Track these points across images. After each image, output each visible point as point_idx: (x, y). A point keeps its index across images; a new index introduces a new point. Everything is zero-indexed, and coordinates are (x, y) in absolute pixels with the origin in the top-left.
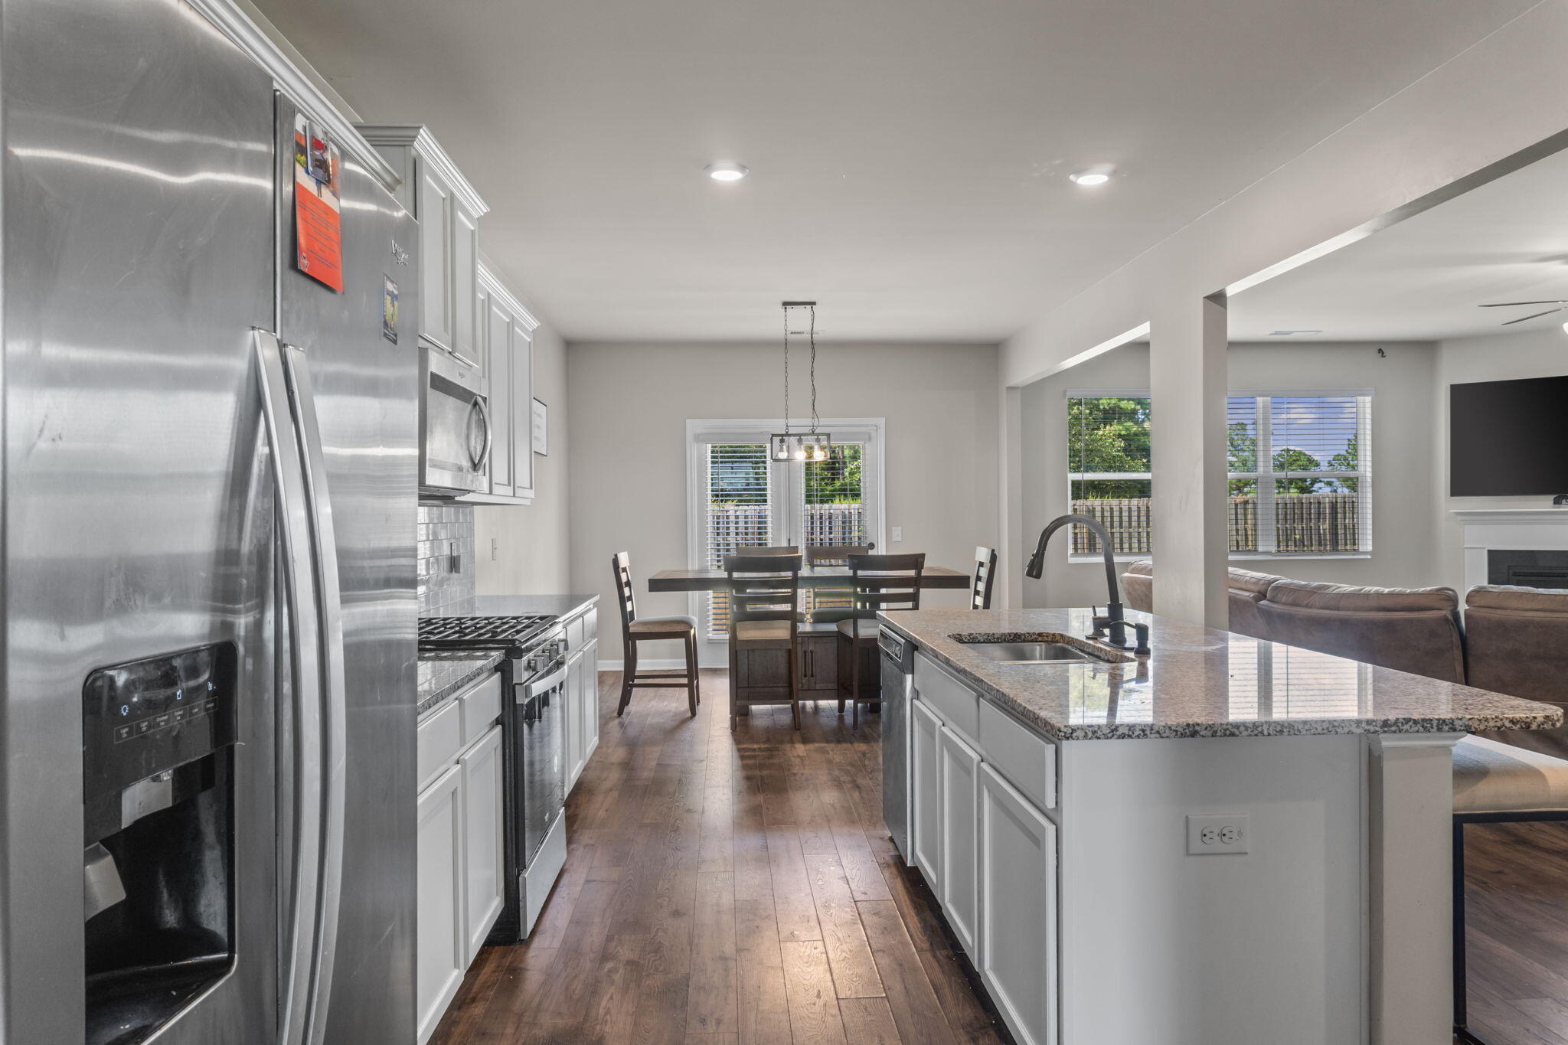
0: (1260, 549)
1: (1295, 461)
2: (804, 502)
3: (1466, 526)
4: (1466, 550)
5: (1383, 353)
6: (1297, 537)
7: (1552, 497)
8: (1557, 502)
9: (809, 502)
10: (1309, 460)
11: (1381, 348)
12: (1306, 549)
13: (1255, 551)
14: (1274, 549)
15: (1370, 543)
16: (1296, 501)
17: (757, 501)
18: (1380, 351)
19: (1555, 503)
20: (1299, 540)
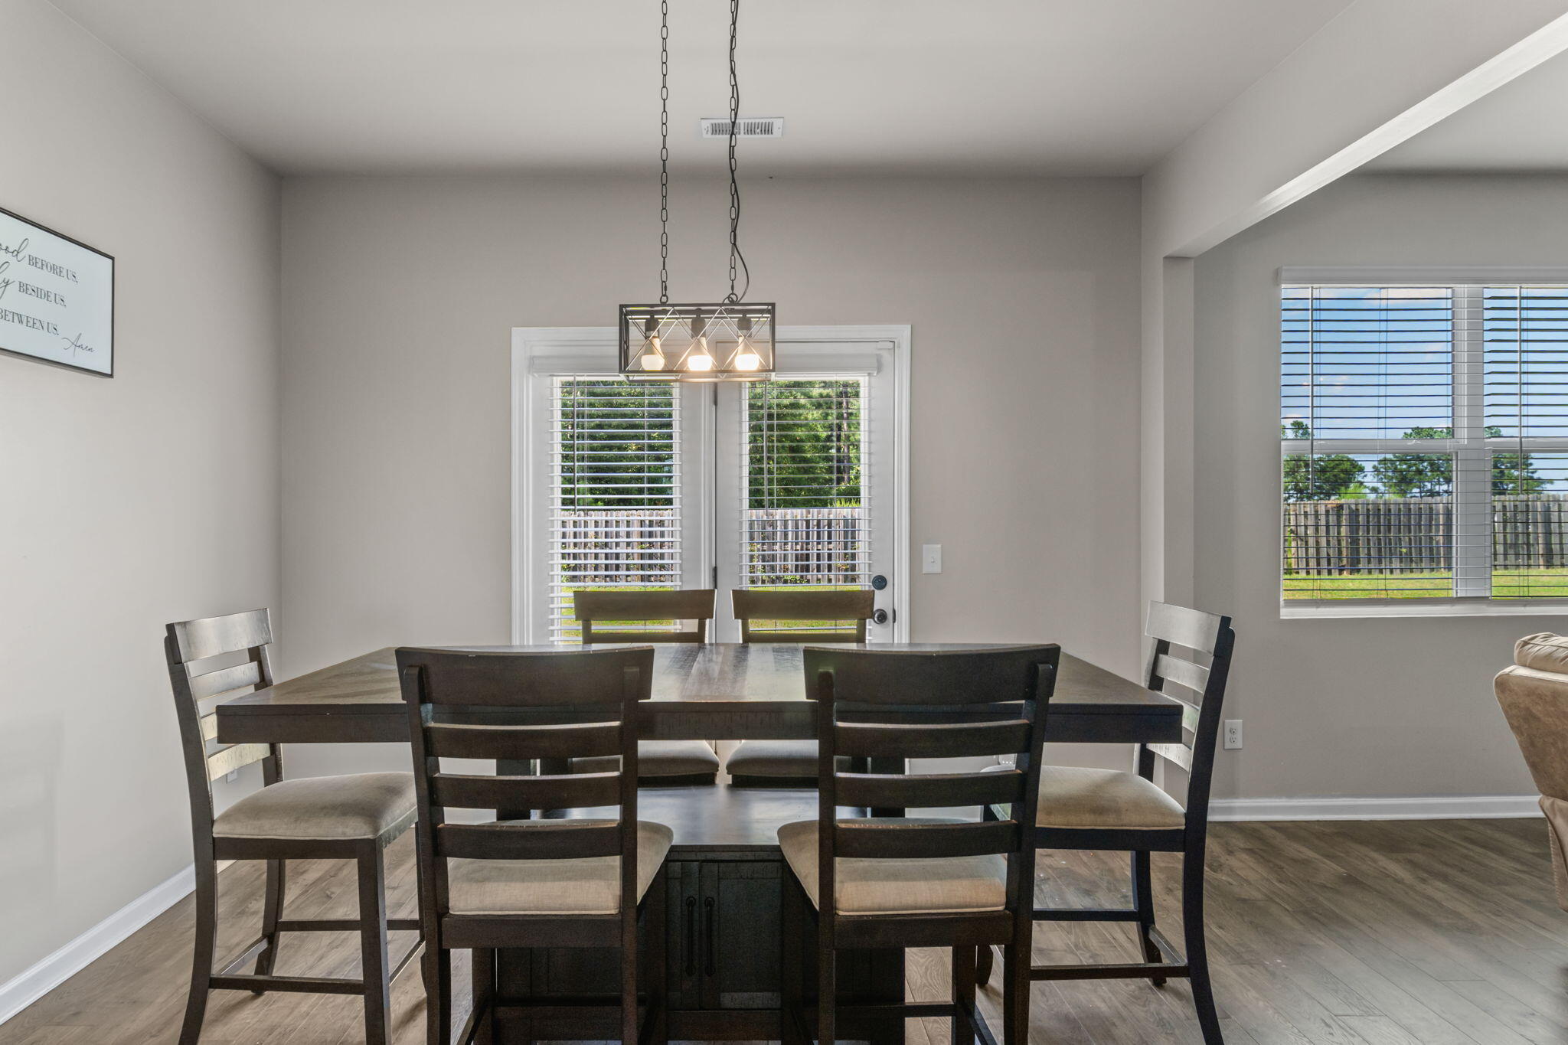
1: (1337, 465)
2: (746, 503)
6: (1404, 550)
9: (756, 504)
10: (1352, 464)
12: (1414, 566)
16: (1370, 507)
17: (652, 502)
20: (1406, 554)
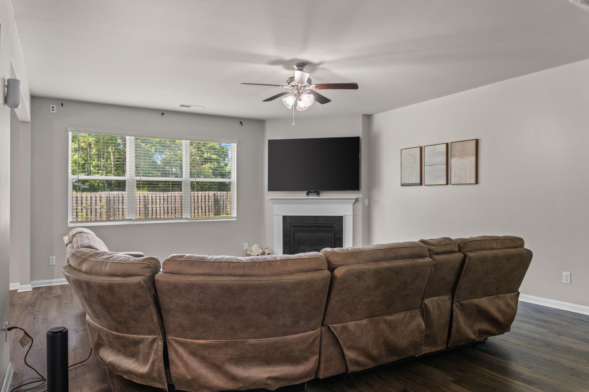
0: (184, 217)
3: (274, 205)
4: (274, 216)
5: (242, 123)
7: (306, 192)
8: (308, 194)
11: (241, 121)
13: (181, 218)
14: (189, 217)
15: (236, 213)
18: (241, 122)
19: (307, 195)
